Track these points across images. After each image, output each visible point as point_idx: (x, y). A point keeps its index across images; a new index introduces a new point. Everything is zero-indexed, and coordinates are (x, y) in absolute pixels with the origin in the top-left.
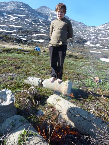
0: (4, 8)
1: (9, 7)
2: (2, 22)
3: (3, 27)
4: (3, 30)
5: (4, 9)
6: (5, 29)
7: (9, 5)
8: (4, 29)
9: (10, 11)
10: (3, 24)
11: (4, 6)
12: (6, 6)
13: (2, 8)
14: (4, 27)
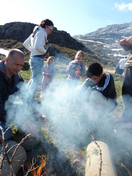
0: (123, 30)
1: (129, 28)
2: (119, 46)
3: (118, 51)
4: (118, 55)
5: (123, 32)
6: (121, 54)
7: (130, 26)
8: (119, 53)
9: (130, 32)
10: (119, 48)
11: (123, 28)
12: (125, 28)
13: (121, 31)
14: (120, 51)
